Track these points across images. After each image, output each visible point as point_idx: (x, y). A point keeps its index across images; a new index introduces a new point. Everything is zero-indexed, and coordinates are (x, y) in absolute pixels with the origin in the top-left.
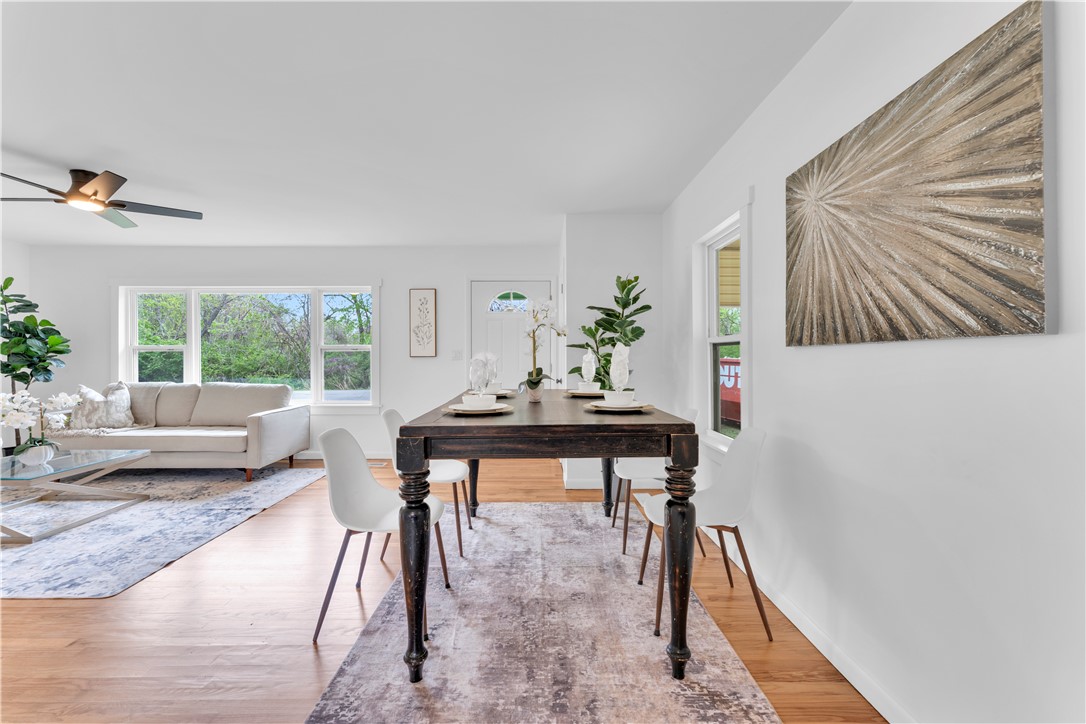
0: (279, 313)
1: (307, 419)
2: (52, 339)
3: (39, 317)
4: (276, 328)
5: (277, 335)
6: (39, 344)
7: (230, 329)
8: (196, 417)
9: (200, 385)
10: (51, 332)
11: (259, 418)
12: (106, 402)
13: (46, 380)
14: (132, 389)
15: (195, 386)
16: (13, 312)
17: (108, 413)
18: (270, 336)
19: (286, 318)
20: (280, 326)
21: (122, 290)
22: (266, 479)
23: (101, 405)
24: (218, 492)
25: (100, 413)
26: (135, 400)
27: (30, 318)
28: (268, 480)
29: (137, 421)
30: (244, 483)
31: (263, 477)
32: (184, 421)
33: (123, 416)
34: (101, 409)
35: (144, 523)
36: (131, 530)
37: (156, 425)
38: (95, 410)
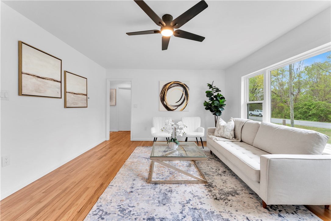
2: (222, 100)
3: (220, 93)
6: (218, 102)
8: (255, 143)
9: (260, 123)
10: (223, 98)
11: (268, 160)
12: (226, 126)
16: (214, 92)
21: (243, 78)
22: (280, 216)
23: (222, 127)
24: (234, 204)
25: (221, 131)
26: (236, 127)
27: (218, 94)
28: (280, 218)
29: (235, 137)
30: (259, 208)
31: (280, 211)
32: (250, 142)
33: (230, 134)
34: (222, 129)
35: (176, 203)
36: (164, 205)
37: (241, 141)
38: (220, 129)
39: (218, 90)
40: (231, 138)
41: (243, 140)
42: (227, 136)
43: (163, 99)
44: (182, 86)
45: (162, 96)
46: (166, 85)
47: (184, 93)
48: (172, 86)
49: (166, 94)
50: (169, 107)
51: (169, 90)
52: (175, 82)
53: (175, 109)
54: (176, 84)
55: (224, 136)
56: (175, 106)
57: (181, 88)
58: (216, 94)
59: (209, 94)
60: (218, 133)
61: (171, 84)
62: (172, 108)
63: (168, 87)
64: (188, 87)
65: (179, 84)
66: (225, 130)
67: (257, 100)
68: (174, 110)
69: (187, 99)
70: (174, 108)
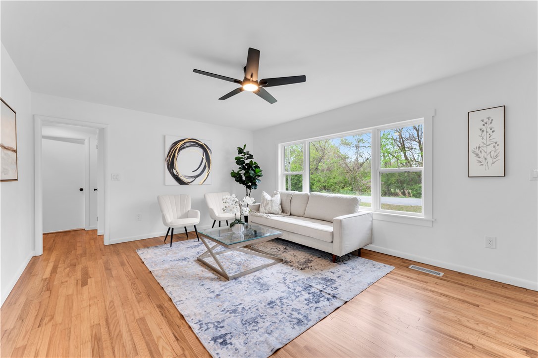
0: (345, 159)
1: (371, 222)
2: (257, 170)
3: (254, 161)
4: (344, 165)
5: (344, 168)
6: (253, 172)
7: (325, 166)
8: (307, 213)
9: (309, 194)
10: (257, 167)
11: (340, 221)
12: (271, 200)
13: (255, 189)
14: (282, 194)
15: (307, 194)
16: (246, 159)
17: (272, 206)
18: (342, 169)
19: (349, 160)
20: (346, 164)
21: (280, 145)
22: (345, 264)
23: (270, 202)
24: (316, 267)
25: (269, 206)
26: (282, 200)
27: (251, 161)
28: (346, 265)
29: (283, 211)
30: (331, 264)
31: (343, 261)
32: (301, 214)
33: (277, 208)
34: (270, 204)
35: (276, 284)
36: (268, 289)
37: (290, 215)
38: (267, 204)
39: (250, 157)
40: (280, 213)
41: (292, 213)
42: (276, 211)
43: (171, 166)
44: (201, 146)
45: (169, 160)
46: (176, 143)
47: (204, 158)
48: (187, 145)
49: (176, 157)
50: (182, 178)
51: (182, 152)
52: (191, 139)
53: (191, 182)
54: (193, 143)
55: (272, 211)
56: (192, 177)
57: (201, 150)
58: (248, 161)
59: (239, 161)
60: (265, 209)
61: (185, 143)
62: (186, 180)
63: (180, 147)
64: (210, 150)
65: (196, 143)
66: (274, 205)
67: (296, 171)
68: (189, 183)
69: (209, 167)
70: (189, 181)
